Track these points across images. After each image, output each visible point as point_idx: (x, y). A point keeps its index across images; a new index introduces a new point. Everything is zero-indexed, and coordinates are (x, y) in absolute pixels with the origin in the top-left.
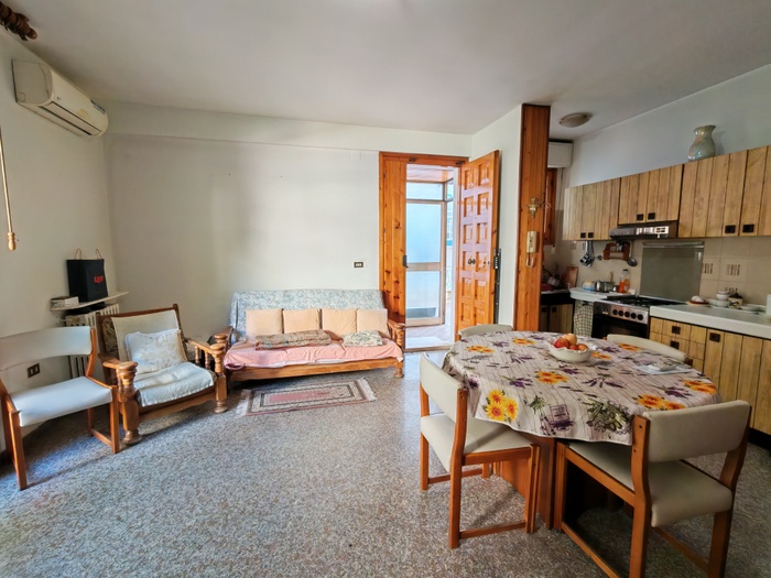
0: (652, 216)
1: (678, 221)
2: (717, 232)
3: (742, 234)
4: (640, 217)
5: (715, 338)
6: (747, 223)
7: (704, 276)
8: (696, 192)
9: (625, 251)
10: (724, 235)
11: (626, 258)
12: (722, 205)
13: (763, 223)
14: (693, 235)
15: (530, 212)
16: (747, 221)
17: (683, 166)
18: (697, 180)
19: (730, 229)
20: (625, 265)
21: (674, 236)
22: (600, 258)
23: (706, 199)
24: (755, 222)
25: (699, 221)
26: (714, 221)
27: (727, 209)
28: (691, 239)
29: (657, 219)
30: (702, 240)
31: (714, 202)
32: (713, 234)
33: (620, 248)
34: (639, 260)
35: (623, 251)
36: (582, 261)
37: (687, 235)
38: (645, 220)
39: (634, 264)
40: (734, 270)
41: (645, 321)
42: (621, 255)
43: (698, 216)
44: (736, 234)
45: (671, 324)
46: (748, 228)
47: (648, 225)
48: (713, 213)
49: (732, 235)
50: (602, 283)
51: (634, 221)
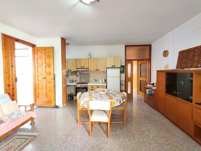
2: (94, 70)
3: (98, 71)
4: (81, 67)
5: (98, 87)
7: (90, 77)
8: (91, 63)
9: (76, 73)
11: (76, 75)
17: (88, 58)
18: (91, 62)
22: (70, 75)
23: (92, 65)
24: (99, 69)
25: (92, 68)
27: (96, 67)
29: (85, 68)
30: (92, 71)
31: (94, 65)
34: (79, 75)
39: (78, 76)
40: (94, 76)
41: (87, 87)
45: (91, 86)
47: (83, 69)
48: (94, 67)
49: (96, 71)
50: (72, 81)
51: (80, 68)
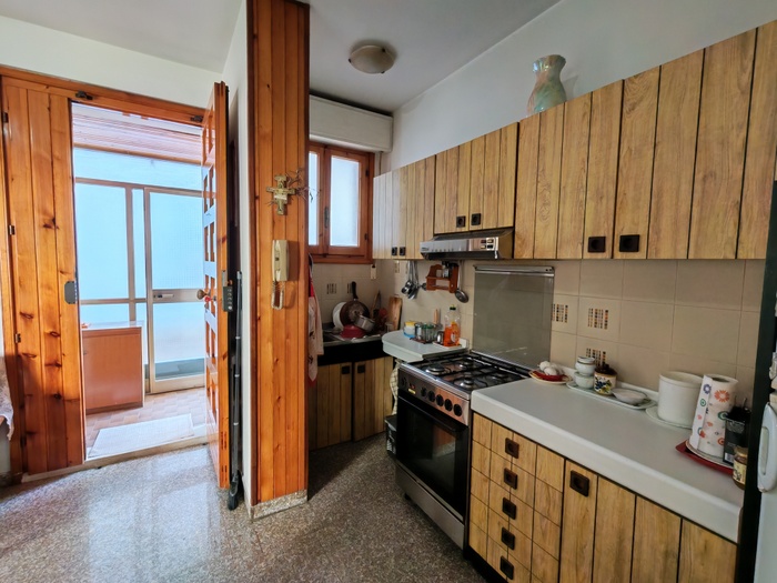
0: (476, 219)
1: (513, 227)
2: (575, 250)
3: (619, 255)
4: (461, 221)
5: (580, 484)
6: (625, 233)
7: (556, 325)
8: (538, 174)
9: (452, 278)
10: (587, 255)
11: (454, 290)
12: (582, 196)
13: (658, 232)
14: (537, 256)
15: (274, 203)
16: (626, 229)
17: (518, 124)
19: (596, 244)
20: (452, 300)
21: (509, 256)
22: (424, 287)
23: (555, 187)
24: (641, 231)
25: (546, 227)
26: (569, 229)
27: (591, 205)
28: (533, 261)
29: (485, 225)
30: (551, 264)
31: (569, 190)
32: (566, 254)
33: (446, 273)
34: (471, 292)
35: (449, 278)
36: (403, 291)
37: (527, 255)
38: (468, 227)
39: (465, 299)
40: (599, 318)
41: (465, 419)
42: (446, 283)
43: (544, 218)
44: (607, 255)
45: (504, 436)
46: (630, 243)
47: (471, 234)
48: (568, 210)
49: (599, 256)
50: (424, 327)
51: (454, 228)
